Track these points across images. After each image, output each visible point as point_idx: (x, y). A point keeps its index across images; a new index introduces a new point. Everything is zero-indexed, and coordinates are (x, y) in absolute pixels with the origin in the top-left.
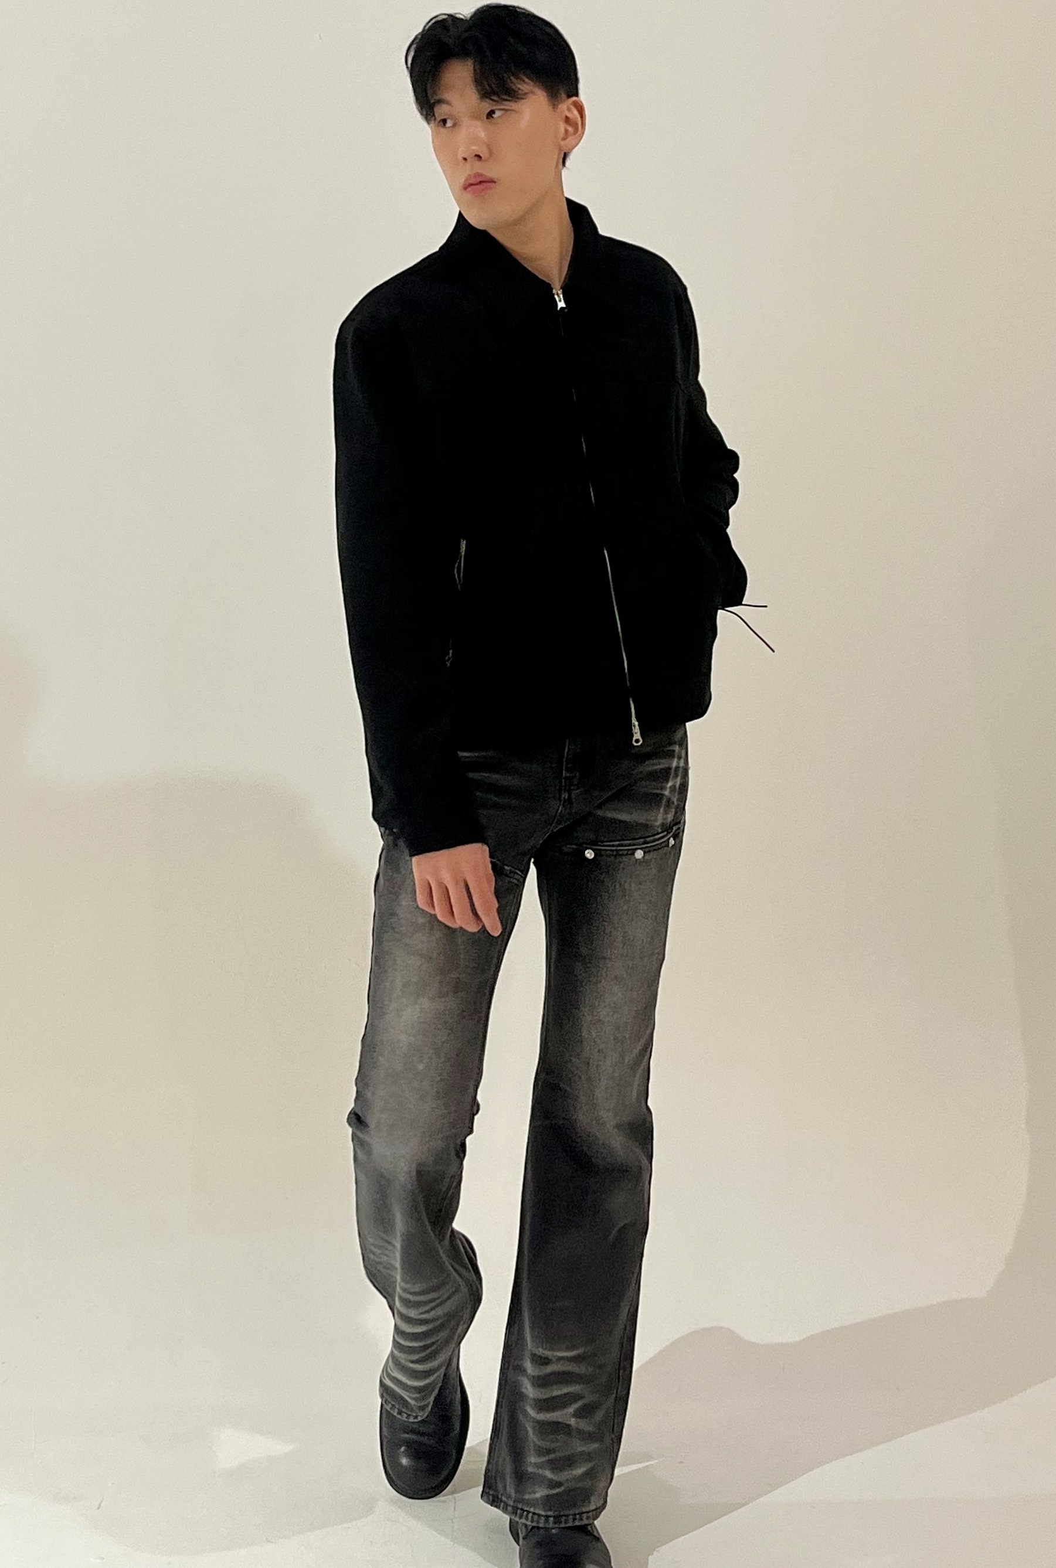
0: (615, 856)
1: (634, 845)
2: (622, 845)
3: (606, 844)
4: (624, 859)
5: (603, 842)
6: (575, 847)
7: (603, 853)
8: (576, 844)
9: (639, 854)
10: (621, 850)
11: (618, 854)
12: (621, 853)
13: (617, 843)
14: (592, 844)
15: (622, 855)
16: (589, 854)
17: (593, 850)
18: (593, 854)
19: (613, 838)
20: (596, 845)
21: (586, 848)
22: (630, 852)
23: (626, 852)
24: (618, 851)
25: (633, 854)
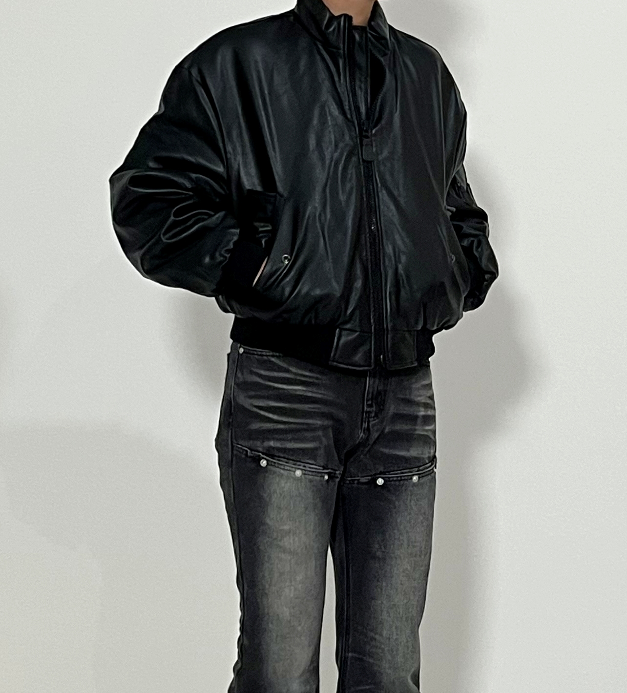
0: (401, 480)
1: (411, 472)
2: (403, 473)
3: (392, 473)
4: (406, 482)
5: (390, 472)
6: (370, 478)
7: (391, 480)
8: (371, 476)
9: (415, 478)
10: (404, 476)
12: (403, 478)
13: (399, 472)
14: (381, 473)
15: (405, 480)
16: (380, 482)
17: (383, 478)
18: (383, 481)
19: (396, 469)
20: (386, 475)
21: (378, 478)
22: (409, 477)
23: (406, 478)
24: (401, 477)
25: (411, 479)
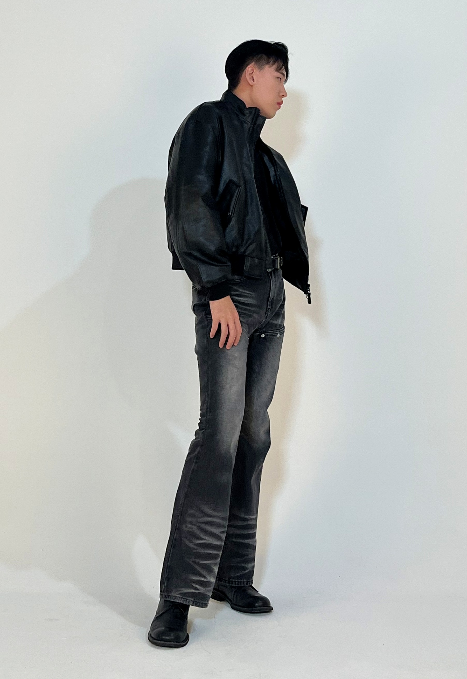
0: (272, 336)
1: (277, 332)
2: (273, 332)
3: (269, 332)
5: (268, 331)
6: (258, 334)
7: (268, 335)
8: (259, 333)
9: (279, 335)
10: (274, 334)
11: (272, 335)
12: (274, 335)
13: (272, 331)
14: (264, 332)
15: (274, 336)
16: (263, 336)
17: (264, 334)
18: (264, 335)
19: (271, 330)
20: (266, 332)
21: (262, 334)
22: (276, 334)
23: (275, 334)
24: (273, 334)
25: (277, 335)
